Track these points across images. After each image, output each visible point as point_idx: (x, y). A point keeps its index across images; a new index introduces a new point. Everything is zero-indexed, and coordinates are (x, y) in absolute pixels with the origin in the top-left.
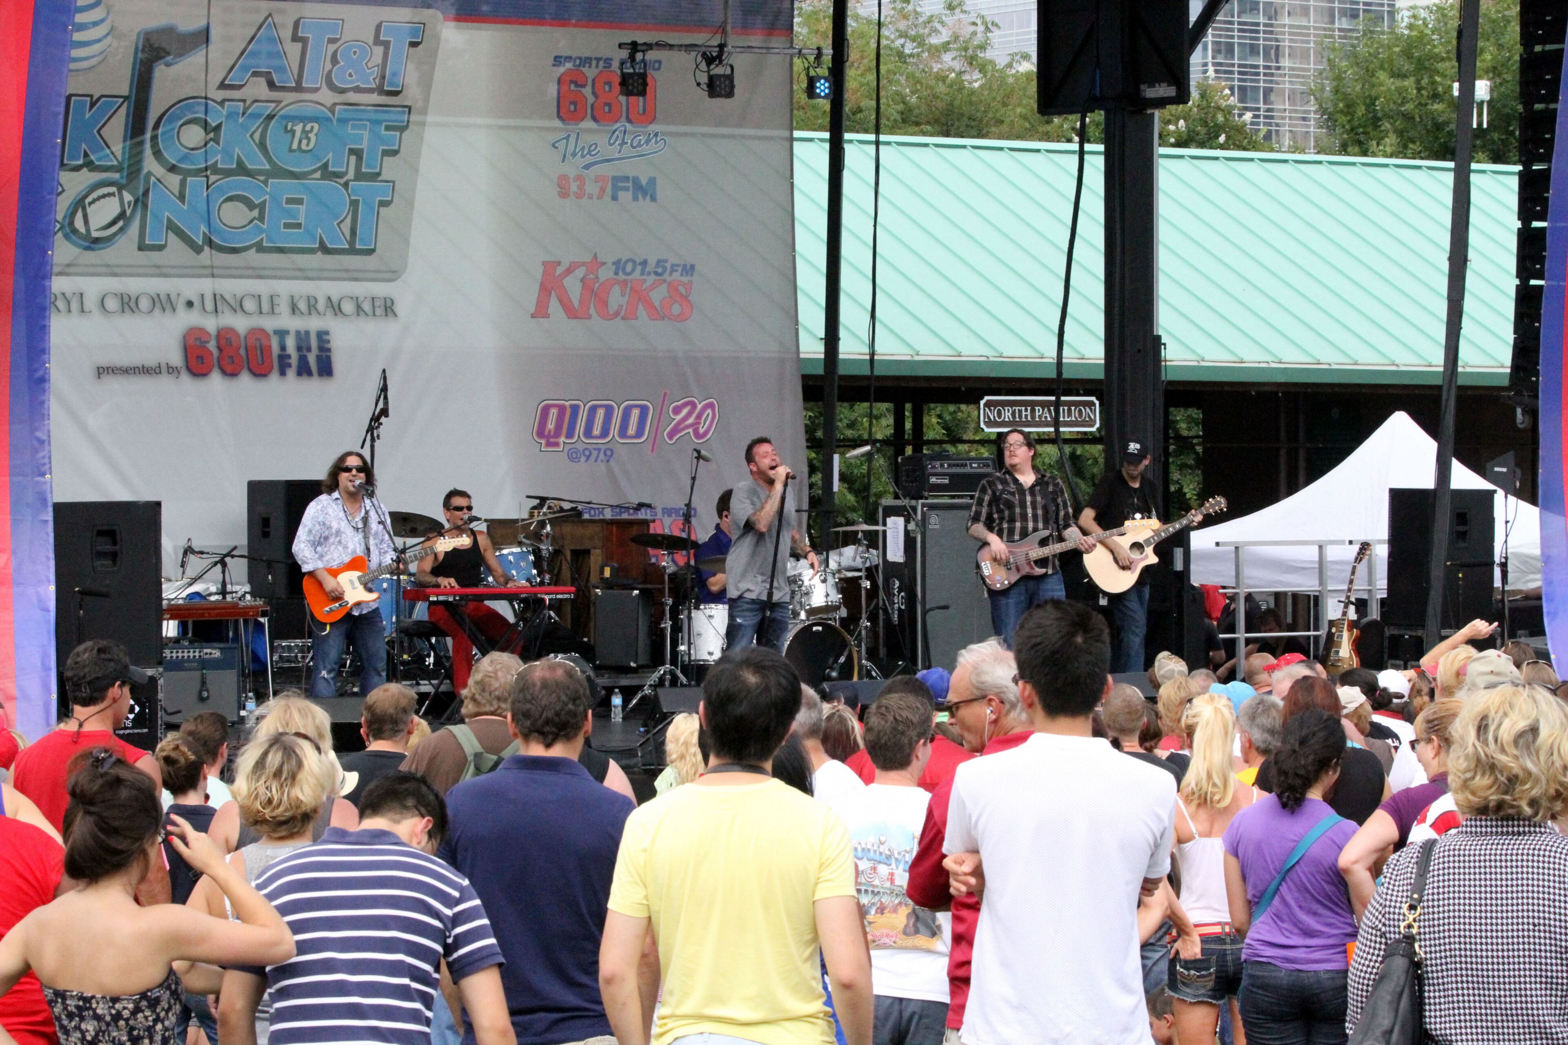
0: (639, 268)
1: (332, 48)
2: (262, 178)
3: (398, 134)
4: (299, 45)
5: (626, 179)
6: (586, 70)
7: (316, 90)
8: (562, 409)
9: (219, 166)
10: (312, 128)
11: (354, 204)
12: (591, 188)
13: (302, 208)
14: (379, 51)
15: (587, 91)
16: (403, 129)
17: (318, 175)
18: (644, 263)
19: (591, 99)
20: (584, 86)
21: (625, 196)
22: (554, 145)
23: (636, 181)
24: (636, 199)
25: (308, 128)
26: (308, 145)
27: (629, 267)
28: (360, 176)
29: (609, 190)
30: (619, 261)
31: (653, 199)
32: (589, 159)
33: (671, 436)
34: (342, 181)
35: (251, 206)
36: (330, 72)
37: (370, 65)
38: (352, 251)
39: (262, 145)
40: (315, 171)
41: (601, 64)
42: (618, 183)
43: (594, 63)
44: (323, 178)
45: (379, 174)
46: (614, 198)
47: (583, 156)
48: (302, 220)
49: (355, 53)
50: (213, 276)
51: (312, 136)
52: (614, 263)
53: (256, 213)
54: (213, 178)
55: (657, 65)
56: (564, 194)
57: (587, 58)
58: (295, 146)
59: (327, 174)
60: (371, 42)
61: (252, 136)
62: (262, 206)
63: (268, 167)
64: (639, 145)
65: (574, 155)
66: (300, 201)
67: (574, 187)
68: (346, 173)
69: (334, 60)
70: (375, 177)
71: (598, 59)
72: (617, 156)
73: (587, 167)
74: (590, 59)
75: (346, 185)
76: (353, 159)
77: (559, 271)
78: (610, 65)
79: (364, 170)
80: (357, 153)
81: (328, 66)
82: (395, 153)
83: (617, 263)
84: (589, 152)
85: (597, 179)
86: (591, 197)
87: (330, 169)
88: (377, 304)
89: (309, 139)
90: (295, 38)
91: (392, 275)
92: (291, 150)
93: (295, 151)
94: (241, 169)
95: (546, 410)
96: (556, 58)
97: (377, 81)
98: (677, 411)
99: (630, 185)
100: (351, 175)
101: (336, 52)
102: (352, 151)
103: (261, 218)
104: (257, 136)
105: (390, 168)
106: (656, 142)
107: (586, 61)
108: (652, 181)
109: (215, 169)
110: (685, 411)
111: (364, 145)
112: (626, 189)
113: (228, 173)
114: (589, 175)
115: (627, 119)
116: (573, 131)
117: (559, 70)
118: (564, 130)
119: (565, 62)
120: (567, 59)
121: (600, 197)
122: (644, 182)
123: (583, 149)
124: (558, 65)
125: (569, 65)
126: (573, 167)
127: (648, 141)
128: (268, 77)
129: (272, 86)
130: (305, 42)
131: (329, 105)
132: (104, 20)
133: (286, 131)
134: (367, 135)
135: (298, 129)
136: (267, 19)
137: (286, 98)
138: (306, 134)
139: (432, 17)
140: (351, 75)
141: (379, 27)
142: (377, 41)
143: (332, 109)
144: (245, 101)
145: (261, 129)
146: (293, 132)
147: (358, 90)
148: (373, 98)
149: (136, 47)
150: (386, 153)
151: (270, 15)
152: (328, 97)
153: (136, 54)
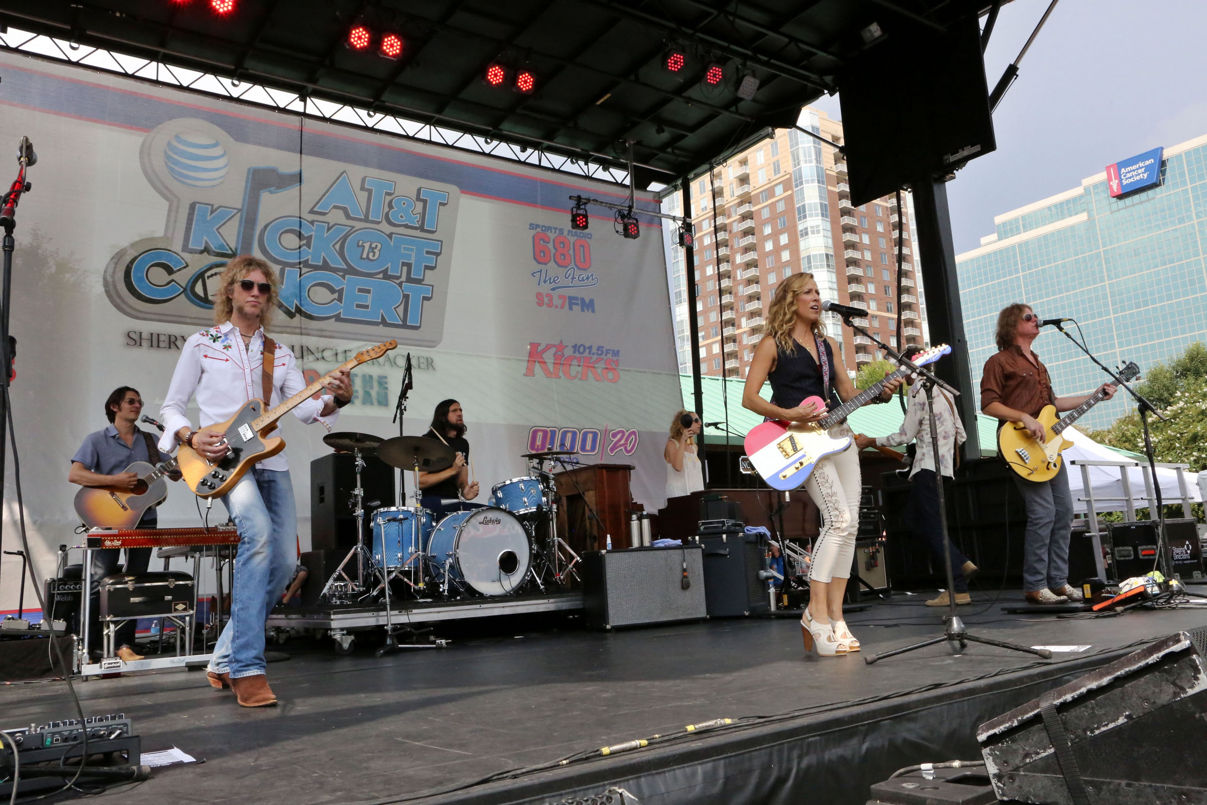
0: (587, 351)
1: (388, 198)
2: (341, 274)
3: (435, 257)
5: (576, 299)
6: (549, 234)
7: (378, 223)
8: (545, 433)
9: (310, 262)
10: (377, 246)
11: (406, 297)
12: (557, 301)
13: (370, 296)
14: (420, 205)
15: (550, 246)
16: (437, 254)
17: (381, 276)
18: (590, 348)
19: (553, 251)
20: (548, 243)
21: (577, 308)
22: (532, 274)
23: (583, 300)
24: (583, 310)
25: (374, 245)
26: (374, 256)
27: (582, 349)
28: (409, 280)
29: (567, 304)
30: (576, 345)
31: (593, 311)
32: (553, 285)
33: (612, 450)
34: (398, 281)
35: (332, 290)
36: (388, 213)
37: (414, 212)
38: (404, 326)
39: (341, 253)
40: (379, 273)
41: (557, 231)
42: (572, 301)
43: (553, 230)
44: (384, 278)
45: (423, 280)
46: (571, 308)
47: (550, 283)
48: (369, 303)
49: (404, 204)
50: (301, 334)
51: (376, 251)
52: (573, 347)
53: (336, 295)
54: (304, 270)
55: (589, 236)
56: (540, 304)
57: (549, 227)
58: (365, 256)
59: (386, 276)
60: (415, 199)
61: (333, 246)
62: (341, 292)
63: (345, 267)
64: (583, 280)
65: (545, 281)
66: (368, 291)
67: (546, 300)
68: (400, 277)
69: (390, 206)
70: (419, 281)
71: (556, 229)
72: (570, 285)
73: (553, 289)
74: (551, 228)
75: (400, 284)
76: (405, 269)
77: (540, 348)
78: (563, 233)
79: (412, 276)
80: (409, 266)
81: (387, 209)
82: (432, 268)
83: (575, 347)
84: (554, 281)
85: (560, 297)
86: (556, 307)
87: (389, 273)
88: (422, 360)
89: (374, 253)
90: (362, 188)
91: (432, 344)
92: (361, 258)
93: (364, 259)
94: (326, 266)
95: (535, 433)
96: (531, 225)
97: (420, 223)
98: (614, 435)
99: (579, 302)
100: (404, 278)
101: (392, 201)
102: (404, 264)
103: (340, 299)
104: (337, 247)
105: (430, 277)
106: (592, 279)
107: (549, 228)
108: (592, 302)
109: (306, 264)
110: (619, 436)
111: (412, 261)
112: (577, 304)
113: (316, 268)
114: (555, 294)
115: (576, 265)
116: (543, 267)
117: (533, 232)
118: (538, 267)
119: (536, 228)
120: (537, 226)
121: (562, 307)
122: (587, 301)
123: (550, 279)
124: (533, 229)
125: (539, 230)
126: (545, 289)
127: (588, 278)
128: (345, 210)
129: (348, 217)
130: (370, 192)
131: (388, 233)
132: (222, 156)
133: (358, 246)
134: (413, 255)
135: (367, 245)
136: (342, 173)
137: (358, 225)
138: (372, 249)
139: (453, 189)
140: (402, 217)
141: (419, 190)
142: (418, 199)
143: (390, 236)
144: (328, 223)
145: (340, 242)
146: (363, 247)
147: (406, 226)
148: (417, 233)
149: (247, 178)
150: (427, 268)
151: (345, 172)
152: (387, 228)
153: (247, 182)
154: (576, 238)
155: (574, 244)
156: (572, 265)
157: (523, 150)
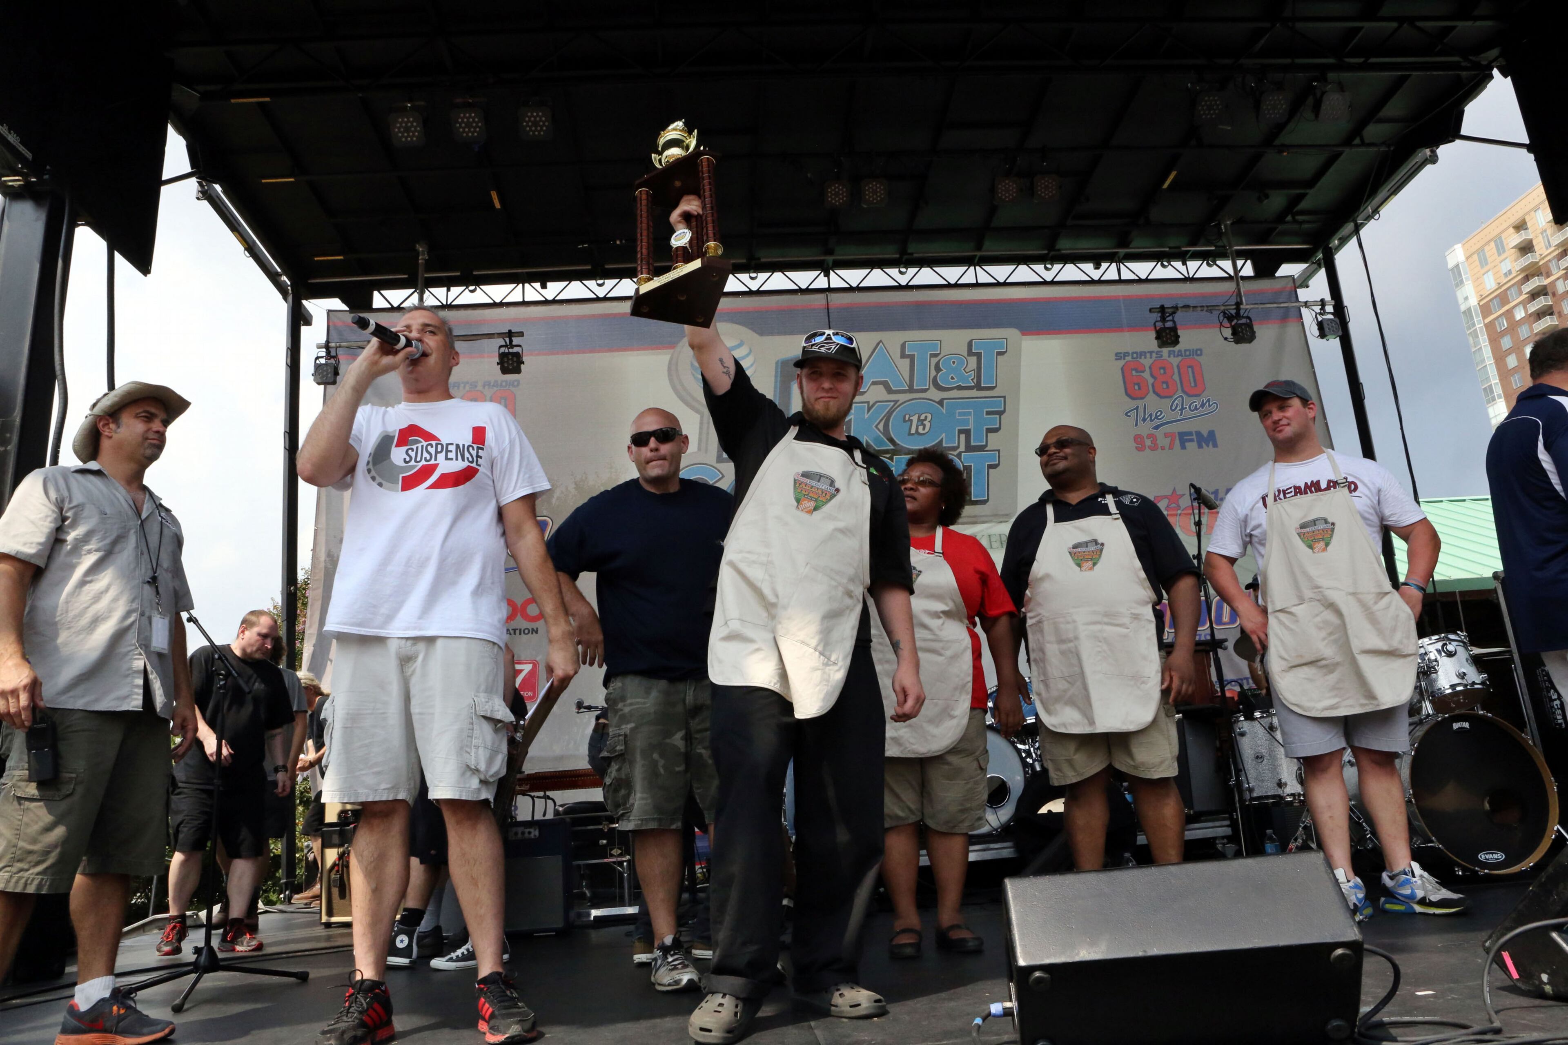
1: (934, 361)
2: (888, 456)
3: (998, 416)
4: (907, 361)
5: (1190, 434)
6: (1142, 360)
7: (926, 390)
10: (926, 417)
11: (967, 468)
12: (1163, 441)
14: (973, 360)
15: (1146, 375)
16: (1000, 413)
18: (1216, 492)
19: (1151, 381)
20: (1143, 372)
21: (1192, 446)
22: (1126, 414)
23: (1198, 434)
24: (1200, 446)
25: (923, 417)
26: (924, 429)
28: (969, 448)
29: (1177, 442)
31: (1215, 445)
32: (1157, 422)
34: (955, 453)
36: (935, 377)
37: (967, 370)
39: (886, 433)
41: (1154, 355)
42: (1184, 438)
43: (1148, 355)
45: (986, 445)
46: (1183, 447)
47: (1151, 420)
49: (954, 362)
51: (927, 423)
55: (1199, 352)
56: (1141, 447)
57: (1141, 353)
58: (913, 431)
60: (965, 354)
61: (876, 427)
63: (892, 447)
64: (1196, 409)
65: (1144, 420)
67: (1148, 442)
68: (958, 447)
69: (938, 369)
70: (981, 448)
71: (1151, 352)
72: (1179, 418)
73: (1156, 428)
74: (1145, 353)
75: (959, 456)
76: (963, 437)
78: (1162, 356)
79: (972, 444)
80: (967, 433)
81: (933, 373)
82: (996, 430)
84: (1156, 417)
85: (1166, 435)
86: (1163, 448)
87: (944, 445)
88: (993, 539)
89: (924, 426)
90: (903, 355)
91: (1004, 517)
92: (910, 434)
93: (913, 434)
96: (1117, 354)
97: (975, 381)
99: (1194, 437)
100: (962, 448)
101: (939, 362)
102: (961, 432)
104: (881, 427)
105: (994, 440)
106: (1210, 406)
107: (1139, 354)
108: (1212, 434)
111: (971, 426)
112: (1191, 440)
114: (1159, 433)
115: (1183, 391)
116: (1140, 403)
117: (1121, 363)
118: (1133, 404)
119: (1125, 356)
120: (1126, 354)
121: (1171, 448)
122: (1205, 434)
123: (1151, 415)
124: (1120, 359)
125: (1129, 358)
126: (1145, 429)
127: (1203, 405)
128: (885, 384)
129: (890, 391)
130: (912, 358)
131: (937, 400)
132: (748, 355)
133: (905, 421)
134: (971, 419)
135: (915, 419)
136: (878, 344)
137: (902, 398)
138: (921, 422)
139: (1012, 334)
140: (952, 378)
141: (970, 344)
142: (970, 353)
143: (941, 402)
144: (868, 403)
145: (883, 421)
146: (911, 421)
147: (960, 388)
148: (974, 393)
149: (776, 372)
150: (989, 431)
151: (881, 341)
152: (935, 394)
153: (776, 376)
154: (1180, 358)
155: (1178, 366)
156: (1180, 393)
157: (1097, 267)
